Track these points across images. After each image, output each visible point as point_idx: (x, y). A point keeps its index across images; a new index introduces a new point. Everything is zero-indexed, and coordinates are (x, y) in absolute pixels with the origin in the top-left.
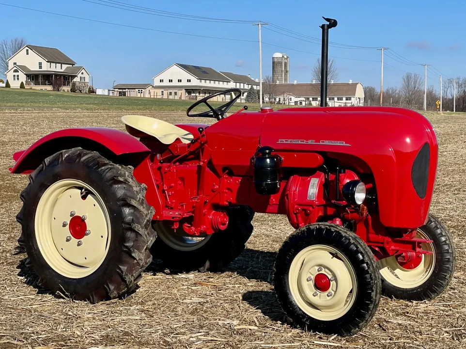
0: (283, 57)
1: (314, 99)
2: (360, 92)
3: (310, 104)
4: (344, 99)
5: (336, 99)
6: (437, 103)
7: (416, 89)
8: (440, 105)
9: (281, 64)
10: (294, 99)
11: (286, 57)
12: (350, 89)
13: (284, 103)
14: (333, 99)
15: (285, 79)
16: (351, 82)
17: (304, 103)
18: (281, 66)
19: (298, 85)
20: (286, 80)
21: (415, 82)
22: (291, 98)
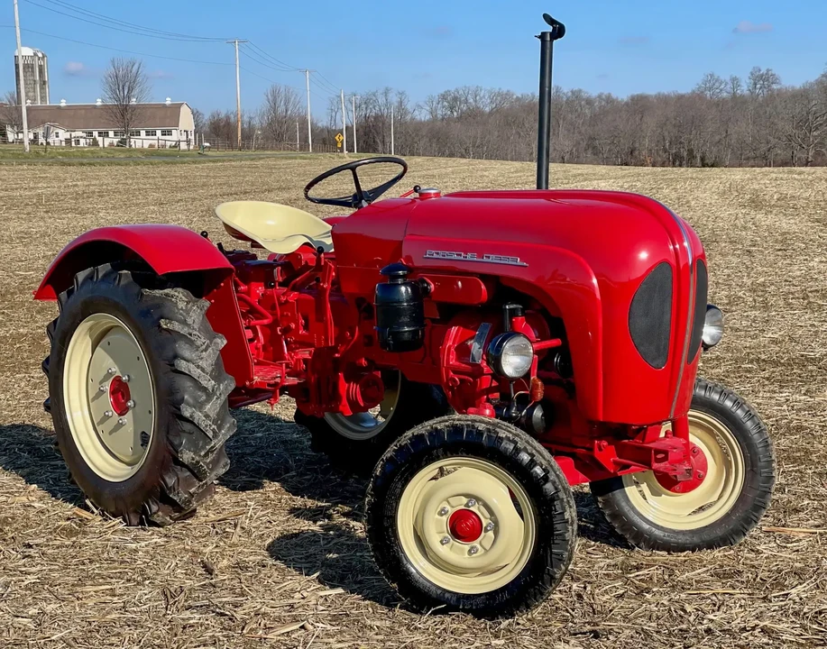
0: (35, 54)
1: (104, 134)
2: (186, 121)
3: (95, 143)
4: (159, 133)
5: (143, 133)
6: (337, 138)
7: (289, 112)
8: (342, 142)
9: (32, 68)
10: (63, 135)
11: (40, 55)
12: (168, 116)
13: (48, 143)
14: (138, 133)
15: (41, 98)
16: (168, 102)
17: (82, 141)
18: (33, 71)
19: (68, 108)
20: (43, 98)
21: (287, 102)
22: (57, 133)
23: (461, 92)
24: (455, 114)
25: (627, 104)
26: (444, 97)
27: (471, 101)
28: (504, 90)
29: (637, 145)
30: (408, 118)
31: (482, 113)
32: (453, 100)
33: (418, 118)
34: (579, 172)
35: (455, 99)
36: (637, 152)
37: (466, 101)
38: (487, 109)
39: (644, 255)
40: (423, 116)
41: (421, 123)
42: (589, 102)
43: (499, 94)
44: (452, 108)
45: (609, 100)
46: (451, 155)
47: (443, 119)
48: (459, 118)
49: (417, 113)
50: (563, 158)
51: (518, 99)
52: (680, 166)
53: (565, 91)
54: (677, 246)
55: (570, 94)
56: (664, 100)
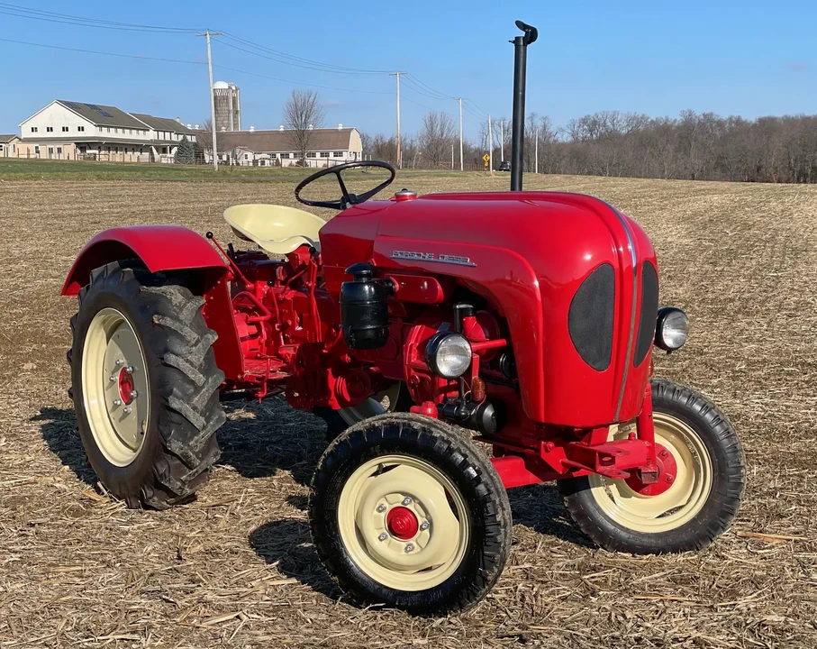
0: (230, 88)
1: (285, 156)
2: (356, 144)
3: (278, 164)
4: (331, 154)
5: (318, 155)
6: (484, 158)
7: (445, 135)
8: (489, 161)
9: (227, 99)
10: (251, 156)
11: (234, 88)
12: (341, 139)
13: (238, 164)
14: (314, 155)
15: (234, 125)
16: (340, 127)
17: (267, 162)
18: (227, 103)
19: (256, 134)
20: (236, 125)
21: (443, 126)
22: (246, 155)
23: (600, 116)
24: (594, 136)
25: (755, 125)
26: (584, 121)
27: (609, 124)
28: (640, 114)
29: (763, 163)
30: (551, 140)
31: (619, 136)
32: (593, 124)
33: (560, 140)
34: (703, 187)
35: (595, 123)
36: (763, 170)
37: (605, 125)
38: (624, 132)
39: (588, 257)
40: (565, 138)
41: (564, 144)
42: (720, 124)
43: (635, 118)
44: (591, 131)
45: (739, 122)
46: (590, 173)
47: (583, 141)
48: (599, 140)
49: (558, 135)
50: (693, 175)
51: (652, 122)
52: (805, 182)
53: (697, 114)
54: (621, 249)
55: (702, 117)
56: (790, 122)
